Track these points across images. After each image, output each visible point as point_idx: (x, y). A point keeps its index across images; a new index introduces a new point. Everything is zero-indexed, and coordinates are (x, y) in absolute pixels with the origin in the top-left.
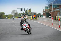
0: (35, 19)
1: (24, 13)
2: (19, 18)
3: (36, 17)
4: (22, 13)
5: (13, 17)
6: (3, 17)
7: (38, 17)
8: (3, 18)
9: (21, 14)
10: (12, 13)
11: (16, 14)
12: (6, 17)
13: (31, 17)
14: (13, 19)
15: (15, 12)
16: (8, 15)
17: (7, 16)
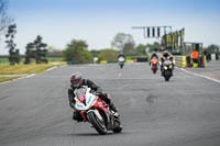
0: (195, 65)
1: (156, 43)
2: (139, 60)
3: (201, 59)
4: (149, 45)
6: (83, 58)
7: (209, 58)
8: (82, 63)
9: (145, 47)
10: (113, 44)
11: (129, 46)
12: (96, 59)
13: (184, 58)
14: (122, 66)
15: (125, 41)
16: (98, 52)
17: (95, 53)
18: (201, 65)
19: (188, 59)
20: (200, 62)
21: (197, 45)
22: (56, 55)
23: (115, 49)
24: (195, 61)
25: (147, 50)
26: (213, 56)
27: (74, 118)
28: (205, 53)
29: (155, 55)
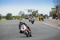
0: (41, 20)
1: (31, 14)
2: (26, 19)
3: (43, 18)
5: (21, 18)
7: (45, 18)
8: (10, 19)
9: (28, 15)
10: (19, 14)
11: (23, 15)
12: (14, 18)
13: (38, 18)
15: (22, 13)
18: (43, 20)
19: (39, 18)
20: (42, 19)
21: (42, 15)
22: (3, 17)
23: (19, 15)
24: (41, 19)
25: (28, 16)
26: (46, 17)
27: (20, 32)
28: (44, 17)
29: (30, 17)
